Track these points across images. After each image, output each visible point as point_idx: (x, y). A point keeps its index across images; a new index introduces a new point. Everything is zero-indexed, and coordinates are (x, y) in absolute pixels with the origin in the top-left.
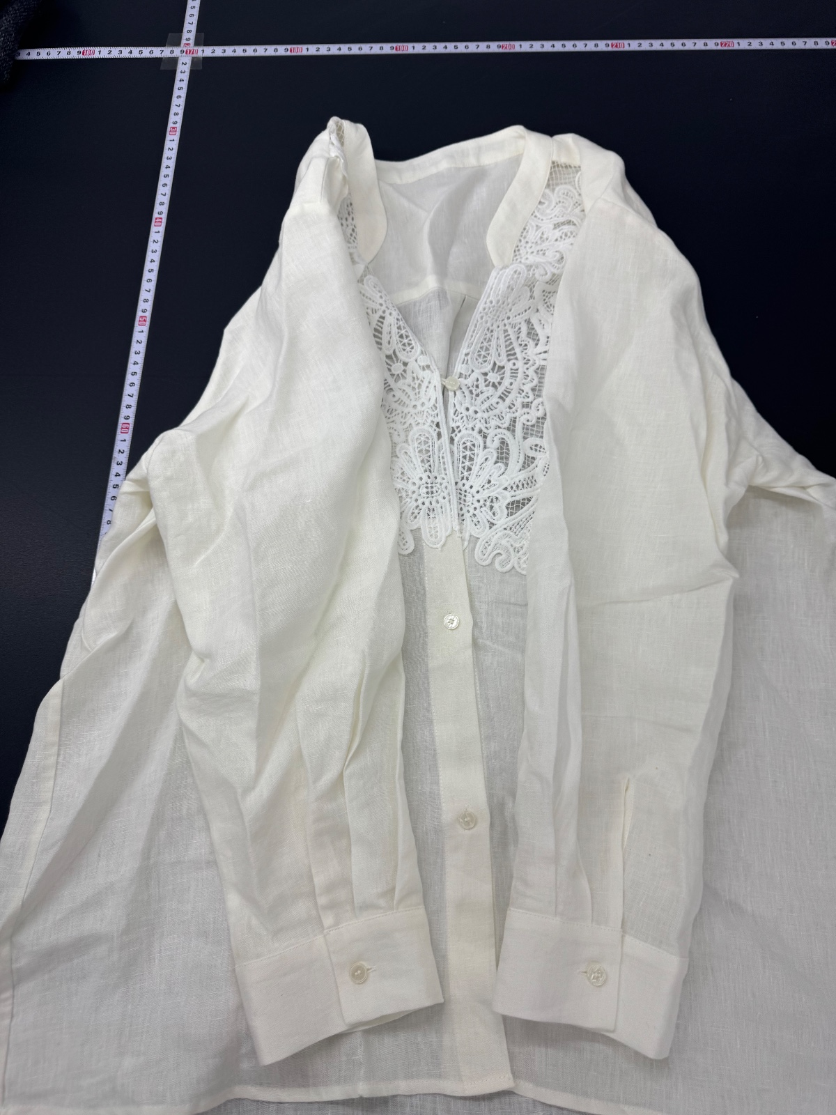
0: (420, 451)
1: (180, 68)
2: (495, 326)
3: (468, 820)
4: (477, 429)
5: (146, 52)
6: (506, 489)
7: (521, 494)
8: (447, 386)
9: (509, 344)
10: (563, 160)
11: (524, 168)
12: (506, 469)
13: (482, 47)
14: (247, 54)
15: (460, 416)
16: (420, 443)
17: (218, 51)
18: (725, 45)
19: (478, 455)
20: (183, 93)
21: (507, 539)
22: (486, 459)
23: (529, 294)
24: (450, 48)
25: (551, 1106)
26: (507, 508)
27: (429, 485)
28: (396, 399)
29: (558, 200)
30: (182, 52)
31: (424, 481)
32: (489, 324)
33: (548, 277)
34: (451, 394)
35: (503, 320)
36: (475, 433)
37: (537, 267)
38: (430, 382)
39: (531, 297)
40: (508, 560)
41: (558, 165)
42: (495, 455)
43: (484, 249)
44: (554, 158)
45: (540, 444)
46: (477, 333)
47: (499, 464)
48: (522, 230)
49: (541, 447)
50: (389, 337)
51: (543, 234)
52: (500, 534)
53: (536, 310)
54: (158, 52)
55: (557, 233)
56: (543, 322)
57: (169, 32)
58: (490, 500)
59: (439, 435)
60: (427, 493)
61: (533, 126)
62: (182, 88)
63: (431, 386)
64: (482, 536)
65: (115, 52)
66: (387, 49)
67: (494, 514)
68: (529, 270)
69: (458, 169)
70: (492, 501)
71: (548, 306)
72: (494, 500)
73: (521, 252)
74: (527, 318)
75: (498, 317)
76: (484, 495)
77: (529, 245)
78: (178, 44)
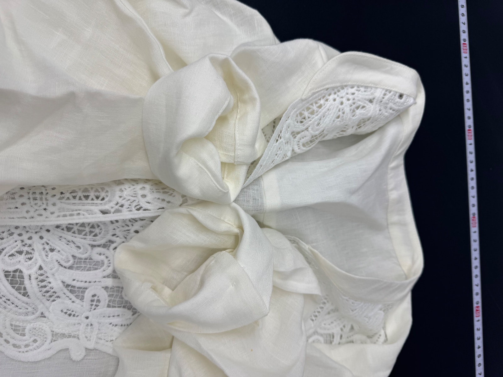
4: (114, 238)
6: (41, 268)
7: (31, 286)
12: (65, 267)
19: (85, 239)
22: (79, 247)
26: (15, 271)
36: (109, 237)
45: (100, 304)
49: (97, 306)
58: (30, 251)
67: (12, 255)
70: (28, 253)
72: (29, 256)
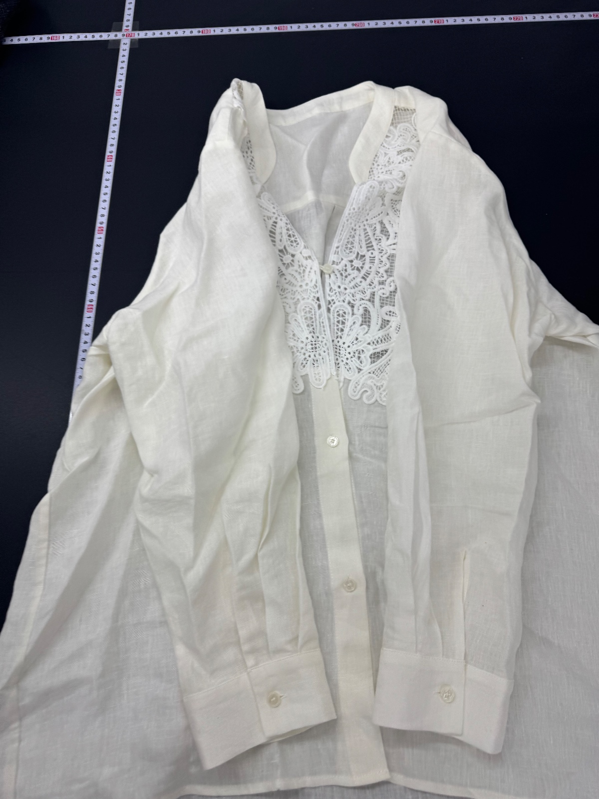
0: (306, 319)
1: (122, 47)
2: (357, 226)
3: (350, 585)
4: (346, 301)
5: (97, 36)
6: (369, 344)
7: (380, 347)
8: (325, 271)
9: (368, 239)
10: (402, 105)
11: (374, 112)
12: (369, 330)
13: (340, 26)
14: (170, 36)
15: (334, 292)
16: (306, 313)
17: (150, 34)
18: (517, 19)
19: (348, 320)
20: (125, 65)
21: (371, 380)
22: (354, 323)
23: (381, 202)
24: (318, 27)
25: (417, 791)
26: (371, 357)
27: (314, 343)
28: (287, 281)
29: (400, 134)
30: (123, 35)
31: (309, 340)
32: (353, 225)
33: (394, 190)
34: (327, 276)
35: (363, 222)
36: (346, 304)
37: (386, 183)
38: (311, 268)
39: (383, 204)
40: (372, 395)
41: (399, 109)
42: (361, 319)
43: (348, 171)
44: (396, 104)
45: (392, 310)
46: (344, 232)
47: (364, 326)
48: (374, 156)
49: (393, 313)
50: (280, 237)
51: (389, 159)
52: (365, 377)
53: (386, 214)
54: (105, 36)
55: (400, 158)
56: (392, 222)
57: (114, 21)
58: (358, 352)
59: (319, 306)
60: (312, 348)
61: (380, 81)
62: (124, 61)
63: (312, 271)
64: (353, 379)
65: (74, 37)
66: (272, 29)
67: (361, 362)
68: (381, 185)
69: (327, 114)
70: (359, 353)
71: (395, 211)
72: (361, 352)
73: (374, 172)
74: (380, 220)
75: (359, 219)
76: (354, 348)
77: (380, 167)
78: (120, 30)
